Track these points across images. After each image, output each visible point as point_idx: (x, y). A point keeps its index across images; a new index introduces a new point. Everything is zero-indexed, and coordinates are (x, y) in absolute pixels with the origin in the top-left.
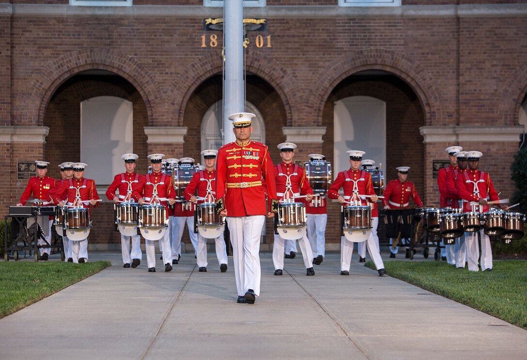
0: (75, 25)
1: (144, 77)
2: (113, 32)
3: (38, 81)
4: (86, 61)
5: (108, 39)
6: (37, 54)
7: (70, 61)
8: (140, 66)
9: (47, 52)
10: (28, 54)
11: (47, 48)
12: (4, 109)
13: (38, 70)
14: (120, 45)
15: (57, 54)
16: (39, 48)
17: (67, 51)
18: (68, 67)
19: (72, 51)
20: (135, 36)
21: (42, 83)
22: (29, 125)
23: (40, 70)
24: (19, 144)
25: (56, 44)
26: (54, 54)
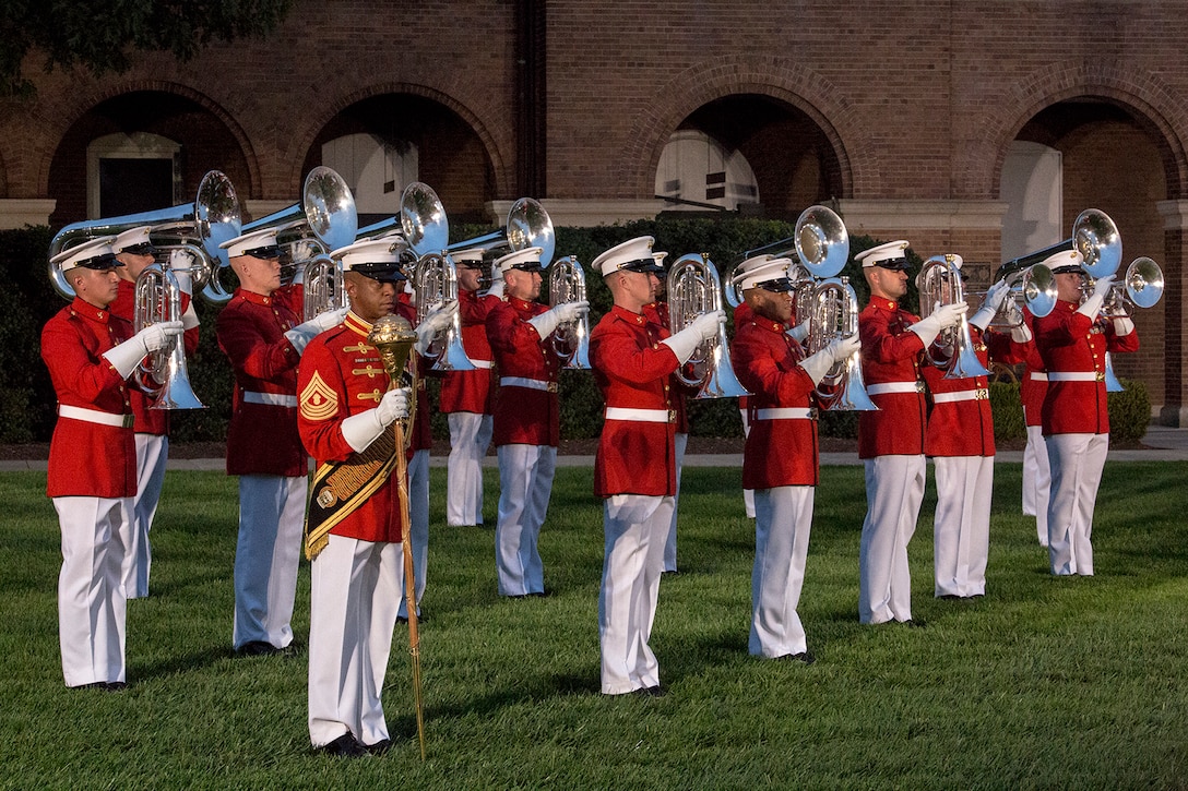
0: (1058, 17)
1: (1175, 111)
2: (1123, 28)
3: (993, 117)
4: (1076, 80)
5: (1115, 40)
6: (992, 69)
7: (1049, 81)
8: (1169, 90)
9: (1009, 66)
10: (976, 68)
11: (1008, 57)
12: (940, 169)
13: (992, 97)
14: (1135, 51)
15: (1026, 69)
16: (995, 57)
17: (1043, 63)
18: (1045, 93)
19: (1051, 62)
20: (1162, 35)
21: (1000, 122)
22: (977, 197)
23: (996, 97)
24: (960, 232)
25: (1025, 51)
26: (1021, 69)
